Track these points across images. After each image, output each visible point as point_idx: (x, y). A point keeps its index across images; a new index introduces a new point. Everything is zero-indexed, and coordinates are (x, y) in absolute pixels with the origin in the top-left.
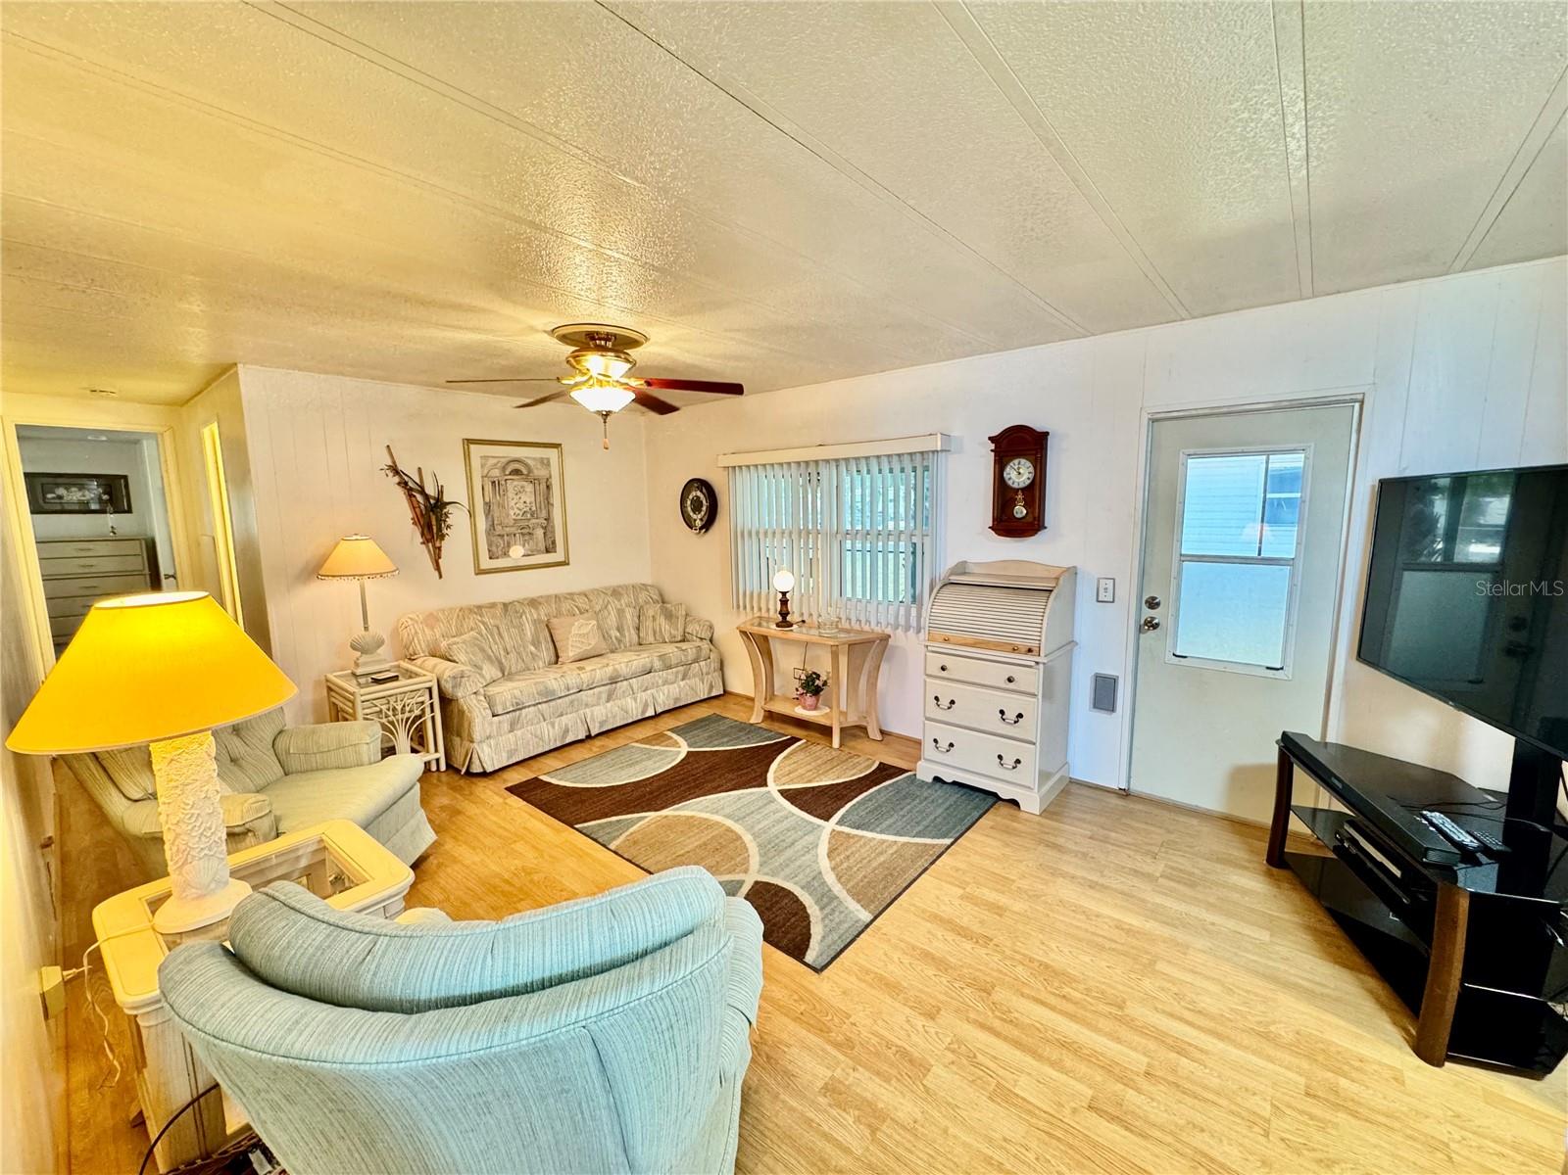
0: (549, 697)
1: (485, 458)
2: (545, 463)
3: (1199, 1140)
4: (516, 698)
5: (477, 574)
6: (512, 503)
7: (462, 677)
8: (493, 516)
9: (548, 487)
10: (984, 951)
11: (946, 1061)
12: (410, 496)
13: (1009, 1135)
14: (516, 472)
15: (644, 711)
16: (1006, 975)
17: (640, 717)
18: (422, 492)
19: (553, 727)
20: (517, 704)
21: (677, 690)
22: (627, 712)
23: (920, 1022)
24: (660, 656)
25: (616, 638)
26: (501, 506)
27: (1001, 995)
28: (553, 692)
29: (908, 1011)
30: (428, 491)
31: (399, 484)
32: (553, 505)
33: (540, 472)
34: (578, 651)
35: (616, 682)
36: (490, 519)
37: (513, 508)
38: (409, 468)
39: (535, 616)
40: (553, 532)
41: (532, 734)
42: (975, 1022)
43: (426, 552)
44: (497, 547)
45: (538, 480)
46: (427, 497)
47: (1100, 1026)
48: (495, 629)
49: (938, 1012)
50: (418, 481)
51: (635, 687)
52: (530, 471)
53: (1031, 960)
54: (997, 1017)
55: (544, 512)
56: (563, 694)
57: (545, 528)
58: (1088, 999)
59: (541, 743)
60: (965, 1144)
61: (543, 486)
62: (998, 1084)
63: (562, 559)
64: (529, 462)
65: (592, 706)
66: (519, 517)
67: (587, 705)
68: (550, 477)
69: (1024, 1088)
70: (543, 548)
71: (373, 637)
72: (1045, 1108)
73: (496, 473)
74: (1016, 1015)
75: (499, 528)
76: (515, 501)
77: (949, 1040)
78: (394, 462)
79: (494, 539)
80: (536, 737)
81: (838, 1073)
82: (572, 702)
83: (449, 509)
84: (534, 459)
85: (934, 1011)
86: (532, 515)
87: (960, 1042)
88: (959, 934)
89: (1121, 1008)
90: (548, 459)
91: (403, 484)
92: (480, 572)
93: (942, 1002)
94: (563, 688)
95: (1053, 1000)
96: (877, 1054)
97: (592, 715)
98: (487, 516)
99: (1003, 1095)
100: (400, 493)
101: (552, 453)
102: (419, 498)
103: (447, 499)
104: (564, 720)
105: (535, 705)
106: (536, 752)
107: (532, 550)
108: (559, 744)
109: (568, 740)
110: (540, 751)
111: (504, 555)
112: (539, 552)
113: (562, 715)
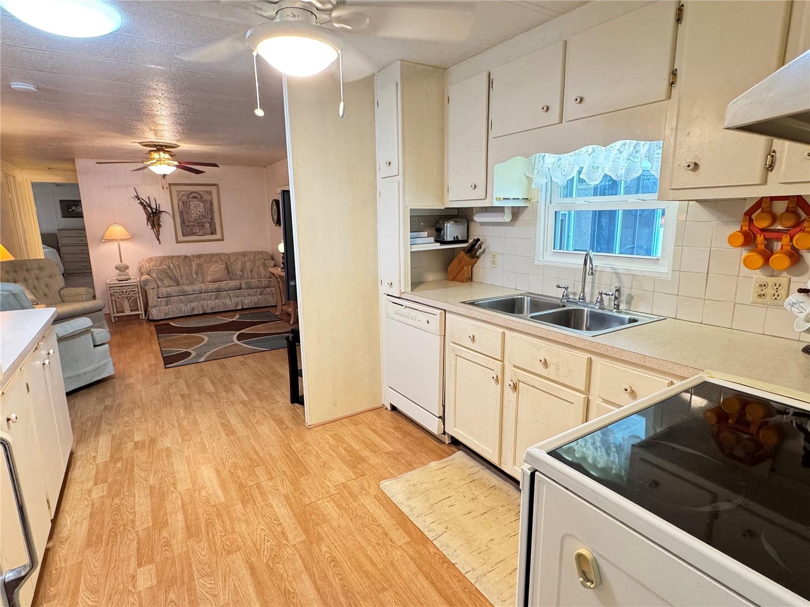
0: (185, 294)
1: (178, 192)
2: (210, 193)
4: (168, 292)
5: (177, 243)
6: (193, 212)
7: (148, 282)
8: (184, 218)
9: (211, 204)
12: (145, 208)
14: (195, 197)
15: (236, 306)
17: (234, 309)
18: (150, 206)
19: (187, 307)
20: (168, 294)
21: (257, 299)
22: (226, 305)
24: (246, 282)
25: (239, 274)
26: (188, 213)
28: (186, 292)
30: (152, 206)
31: (140, 203)
32: (214, 212)
33: (206, 197)
34: (212, 278)
35: (220, 291)
36: (182, 218)
37: (194, 214)
38: (144, 196)
39: (198, 262)
40: (215, 225)
41: (176, 308)
43: (153, 233)
44: (186, 231)
45: (206, 201)
46: (152, 209)
48: (177, 267)
50: (148, 202)
51: (231, 295)
52: (201, 197)
55: (209, 215)
56: (191, 293)
57: (210, 223)
59: (180, 312)
61: (209, 204)
63: (220, 237)
64: (200, 192)
65: (208, 300)
66: (197, 218)
67: (204, 300)
68: (212, 199)
70: (210, 233)
71: (123, 265)
73: (184, 198)
75: (187, 223)
76: (195, 211)
78: (137, 194)
79: (184, 227)
80: (178, 309)
82: (196, 297)
83: (163, 215)
84: (203, 191)
86: (203, 217)
90: (211, 191)
91: (142, 204)
92: (178, 242)
94: (191, 290)
97: (207, 304)
98: (181, 218)
100: (141, 207)
101: (213, 190)
102: (149, 209)
103: (161, 210)
104: (192, 304)
105: (177, 296)
106: (178, 316)
107: (204, 233)
108: (190, 314)
109: (194, 313)
110: (180, 315)
111: (190, 235)
112: (207, 234)
113: (191, 302)
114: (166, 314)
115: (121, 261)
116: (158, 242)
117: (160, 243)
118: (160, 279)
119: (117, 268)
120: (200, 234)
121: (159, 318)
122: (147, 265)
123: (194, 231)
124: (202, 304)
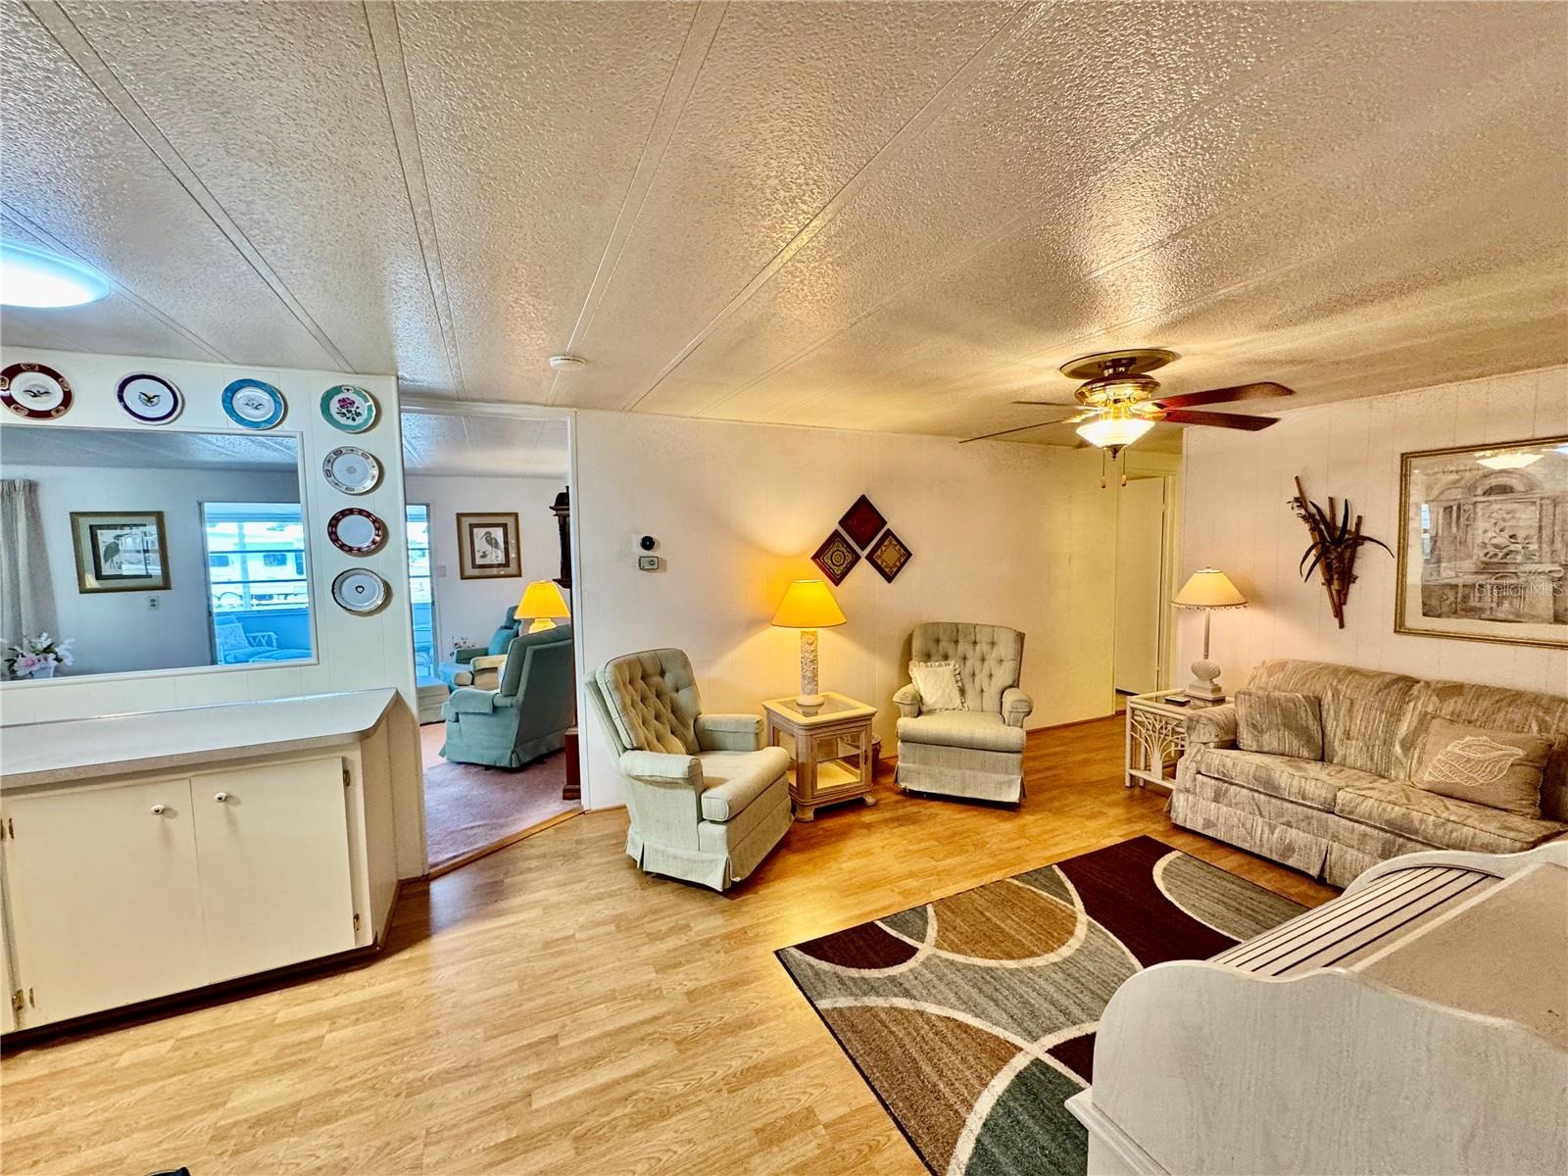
3: (478, 1081)
4: (1224, 766)
5: (1398, 633)
6: (1483, 537)
8: (1439, 558)
10: (720, 1073)
11: (653, 983)
13: (590, 985)
14: (1501, 490)
16: (683, 1070)
19: (1272, 832)
20: (1224, 775)
23: (691, 985)
26: (1462, 542)
27: (668, 1052)
29: (704, 983)
31: (1304, 517)
36: (1434, 559)
37: (1484, 546)
38: (1319, 498)
41: (1239, 820)
42: (663, 1016)
43: (1328, 594)
44: (1443, 602)
47: (582, 1102)
49: (689, 999)
50: (1327, 512)
52: (1533, 486)
53: (681, 1109)
54: (654, 1033)
58: (606, 1119)
60: (607, 964)
62: (615, 999)
69: (602, 1011)
72: (583, 1012)
73: (1455, 495)
74: (645, 1047)
75: (1449, 577)
76: (1491, 533)
77: (665, 992)
78: (1301, 492)
79: (1437, 591)
80: (1244, 826)
81: (692, 933)
82: (1305, 817)
83: (1366, 548)
85: (693, 999)
86: (1527, 561)
87: (658, 998)
88: (755, 1067)
89: (576, 1139)
91: (1308, 516)
92: (1404, 631)
93: (695, 1007)
94: (1293, 790)
95: (633, 1086)
96: (688, 953)
97: (1343, 857)
99: (609, 997)
100: (1304, 526)
102: (1324, 529)
103: (1364, 532)
104: (1293, 834)
105: (1251, 790)
106: (1240, 844)
107: (1518, 616)
108: (1275, 858)
109: (1290, 862)
110: (1246, 846)
111: (1455, 613)
112: (1535, 618)
113: (1289, 824)
114: (1208, 823)
115: (1206, 657)
116: (1336, 621)
117: (1342, 626)
118: (1254, 726)
119: (1195, 671)
120: (1500, 615)
121: (1188, 826)
122: (1264, 678)
123: (1474, 603)
124: (1324, 848)
